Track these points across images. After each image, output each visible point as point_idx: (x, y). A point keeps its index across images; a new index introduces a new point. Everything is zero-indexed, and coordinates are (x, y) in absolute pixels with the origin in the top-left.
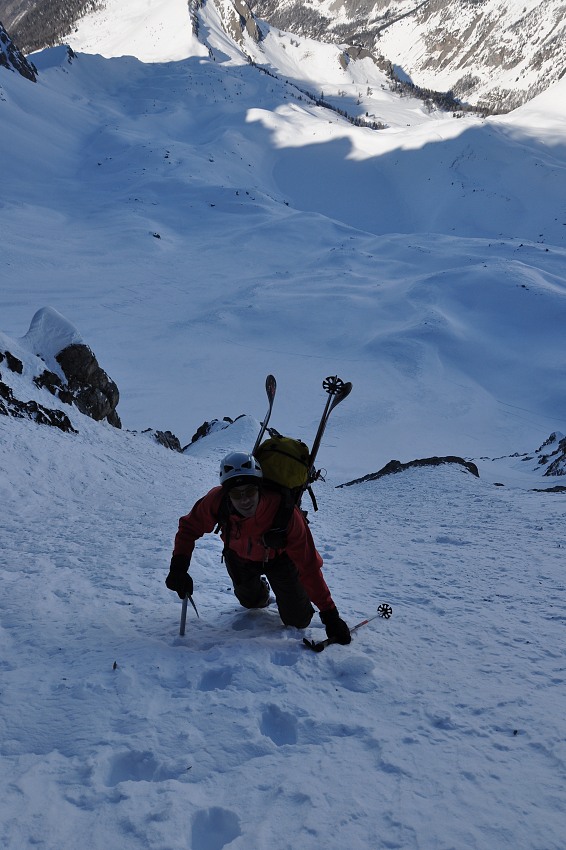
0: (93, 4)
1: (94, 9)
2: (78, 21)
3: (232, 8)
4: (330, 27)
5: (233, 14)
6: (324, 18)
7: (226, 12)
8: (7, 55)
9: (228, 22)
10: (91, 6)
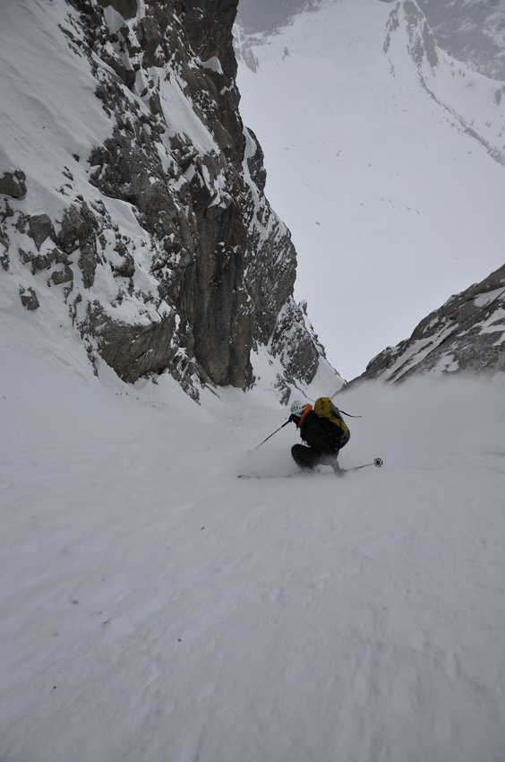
0: (310, 3)
1: (310, 9)
2: (296, 16)
3: (420, 35)
4: (499, 55)
5: (420, 40)
6: (496, 46)
7: (414, 37)
8: (241, 50)
9: (413, 45)
10: (308, 6)
